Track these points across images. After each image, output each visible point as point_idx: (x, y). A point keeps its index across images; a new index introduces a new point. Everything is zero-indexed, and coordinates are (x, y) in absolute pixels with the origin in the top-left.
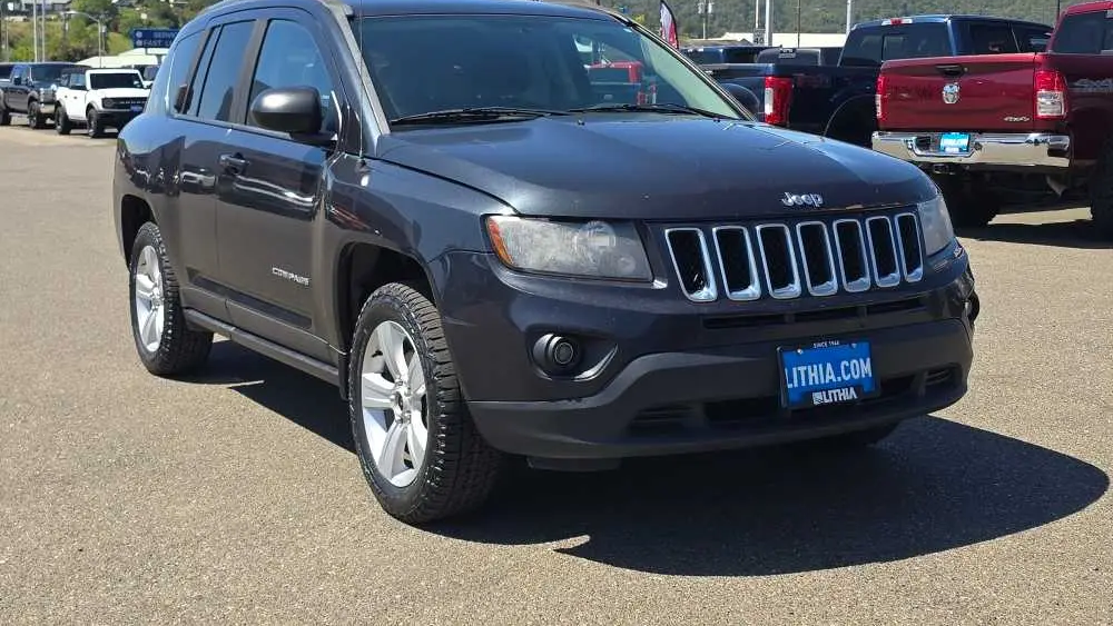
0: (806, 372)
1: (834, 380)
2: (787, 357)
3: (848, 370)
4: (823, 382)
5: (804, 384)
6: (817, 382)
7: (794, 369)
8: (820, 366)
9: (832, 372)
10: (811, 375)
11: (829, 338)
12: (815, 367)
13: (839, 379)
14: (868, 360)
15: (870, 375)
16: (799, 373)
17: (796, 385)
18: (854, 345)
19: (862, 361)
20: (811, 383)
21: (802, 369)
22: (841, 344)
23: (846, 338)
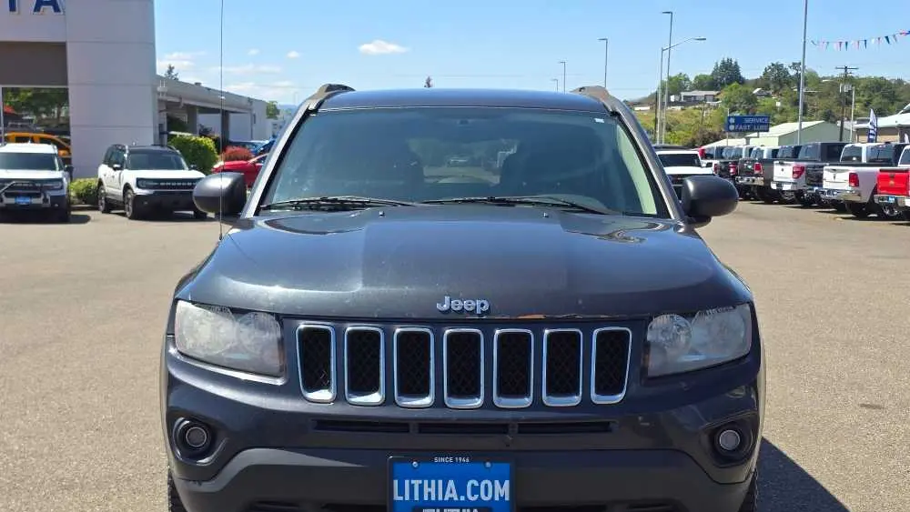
0: (421, 487)
1: (456, 499)
2: (398, 467)
3: (476, 490)
4: (440, 498)
5: (417, 498)
6: (433, 498)
7: (407, 482)
8: (440, 482)
9: (454, 491)
10: (426, 490)
11: (455, 453)
12: (433, 482)
13: (462, 498)
14: (507, 483)
15: (507, 499)
16: (412, 487)
17: (407, 498)
18: (488, 464)
19: (497, 482)
20: (426, 498)
21: (416, 483)
22: (471, 462)
23: (478, 456)
